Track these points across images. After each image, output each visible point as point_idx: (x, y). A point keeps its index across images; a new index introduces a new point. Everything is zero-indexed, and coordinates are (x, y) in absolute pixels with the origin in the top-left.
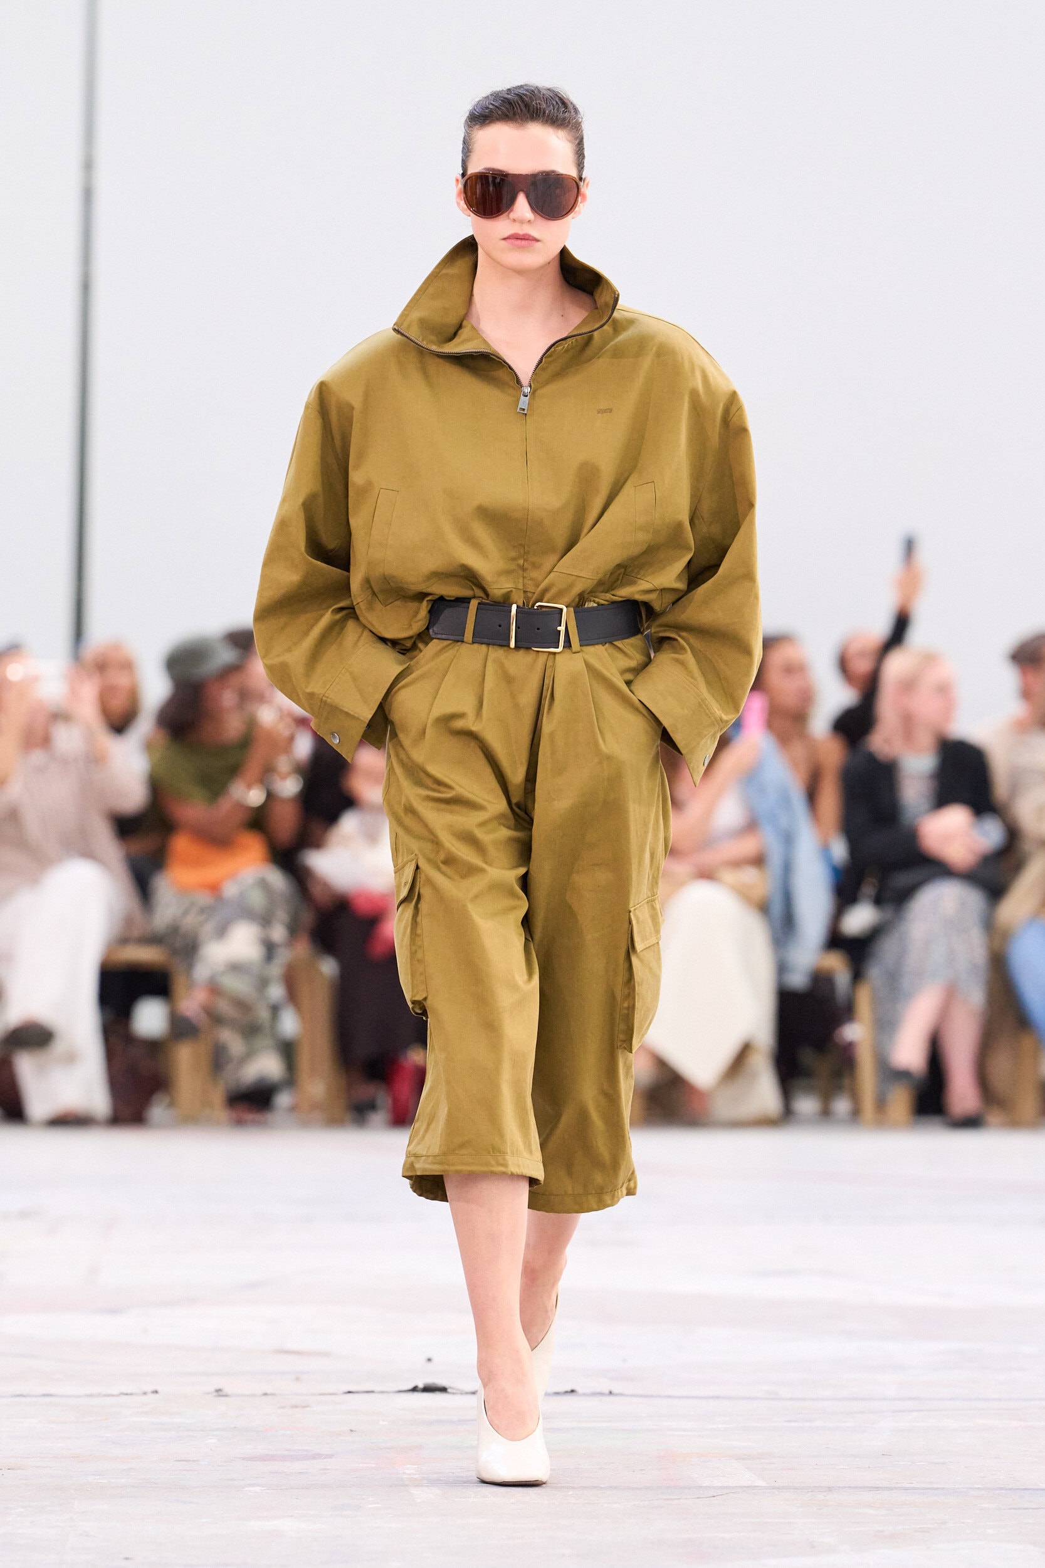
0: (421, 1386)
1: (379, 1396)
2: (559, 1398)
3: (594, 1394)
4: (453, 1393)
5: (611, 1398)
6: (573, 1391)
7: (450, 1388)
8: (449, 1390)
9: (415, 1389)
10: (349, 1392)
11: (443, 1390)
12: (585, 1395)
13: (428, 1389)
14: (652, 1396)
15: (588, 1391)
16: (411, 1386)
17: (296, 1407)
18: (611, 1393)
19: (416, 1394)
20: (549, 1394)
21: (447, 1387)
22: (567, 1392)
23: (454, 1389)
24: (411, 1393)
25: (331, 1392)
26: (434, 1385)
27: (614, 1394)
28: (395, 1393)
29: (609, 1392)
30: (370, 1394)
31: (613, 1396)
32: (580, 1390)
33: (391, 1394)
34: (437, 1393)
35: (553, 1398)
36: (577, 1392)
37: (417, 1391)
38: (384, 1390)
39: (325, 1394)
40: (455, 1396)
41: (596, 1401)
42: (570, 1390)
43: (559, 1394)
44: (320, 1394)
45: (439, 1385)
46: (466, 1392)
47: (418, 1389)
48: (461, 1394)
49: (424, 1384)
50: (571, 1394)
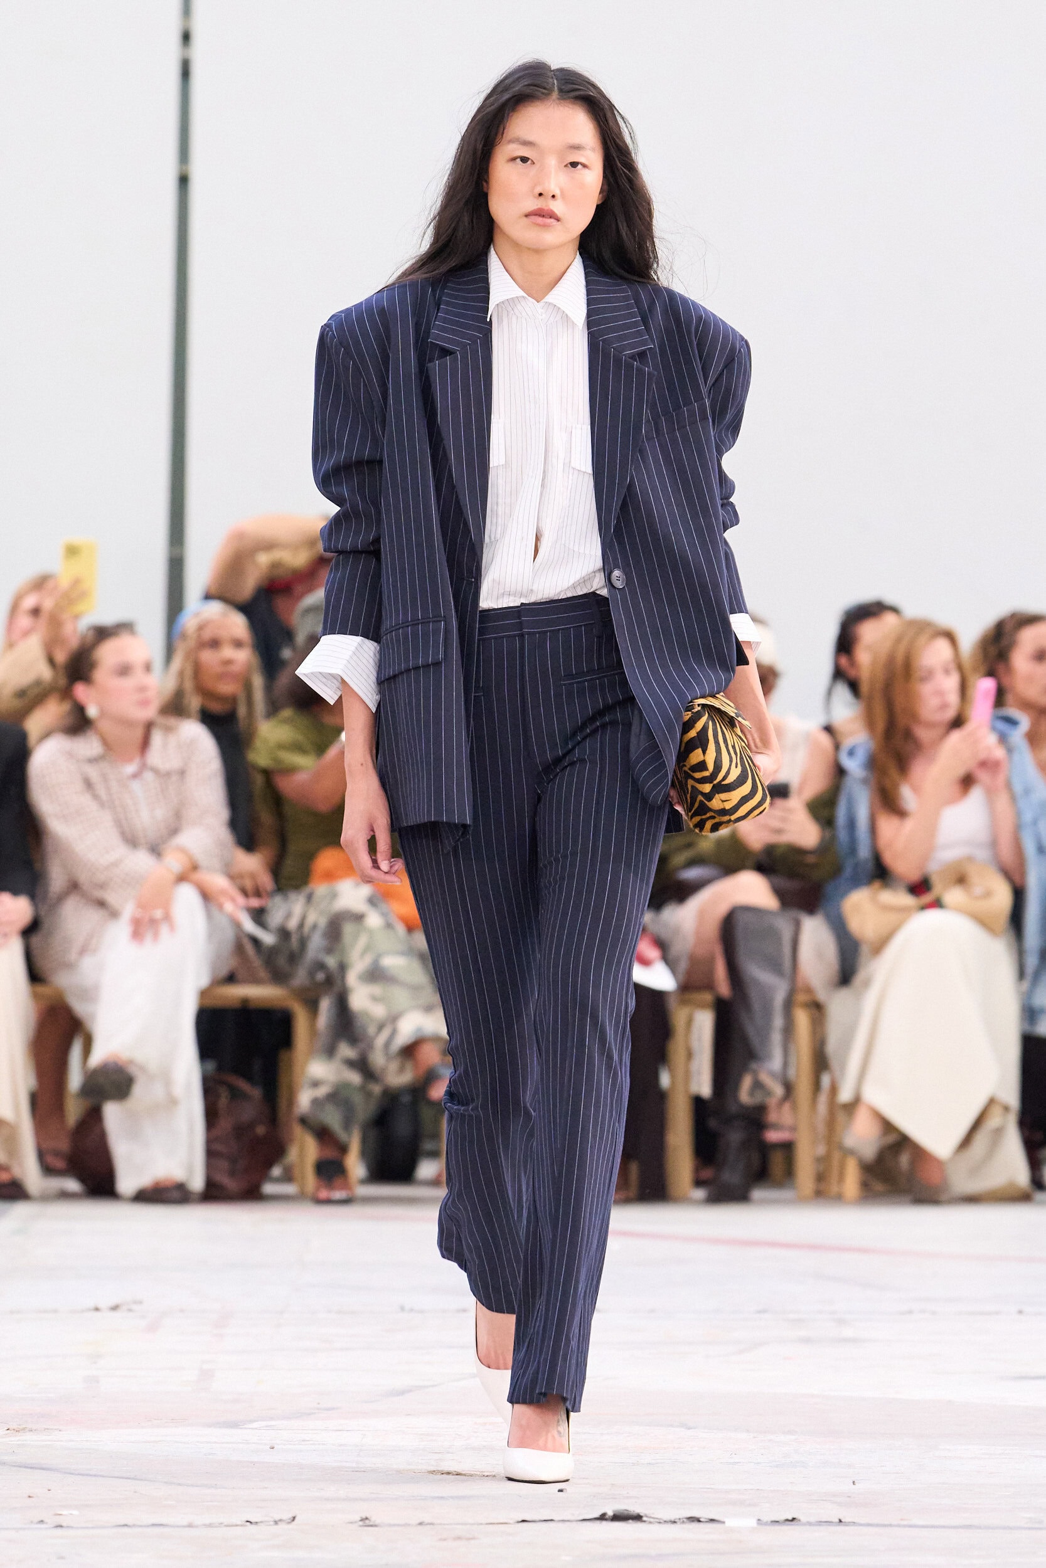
0: (610, 1513)
1: (561, 1525)
2: (777, 1528)
3: (820, 1523)
4: (650, 1522)
5: (840, 1528)
6: (794, 1519)
7: (646, 1516)
8: (644, 1519)
9: (603, 1517)
10: (523, 1521)
11: (638, 1518)
12: (810, 1524)
13: (618, 1517)
14: (891, 1525)
15: (812, 1519)
16: (597, 1515)
17: (459, 1538)
18: (840, 1521)
19: (604, 1523)
20: (766, 1524)
21: (641, 1514)
22: (787, 1520)
23: (650, 1517)
24: (598, 1522)
25: (501, 1522)
26: (626, 1512)
27: (845, 1522)
28: (579, 1523)
29: (838, 1521)
30: (549, 1523)
31: (844, 1525)
32: (803, 1519)
33: (574, 1523)
34: (630, 1521)
35: (768, 1528)
36: (799, 1520)
37: (606, 1520)
38: (566, 1518)
39: (494, 1524)
40: (651, 1525)
41: (823, 1531)
42: (790, 1518)
43: (777, 1524)
44: (487, 1524)
45: (632, 1513)
46: (665, 1521)
47: (607, 1517)
48: (660, 1523)
49: (613, 1511)
50: (792, 1523)
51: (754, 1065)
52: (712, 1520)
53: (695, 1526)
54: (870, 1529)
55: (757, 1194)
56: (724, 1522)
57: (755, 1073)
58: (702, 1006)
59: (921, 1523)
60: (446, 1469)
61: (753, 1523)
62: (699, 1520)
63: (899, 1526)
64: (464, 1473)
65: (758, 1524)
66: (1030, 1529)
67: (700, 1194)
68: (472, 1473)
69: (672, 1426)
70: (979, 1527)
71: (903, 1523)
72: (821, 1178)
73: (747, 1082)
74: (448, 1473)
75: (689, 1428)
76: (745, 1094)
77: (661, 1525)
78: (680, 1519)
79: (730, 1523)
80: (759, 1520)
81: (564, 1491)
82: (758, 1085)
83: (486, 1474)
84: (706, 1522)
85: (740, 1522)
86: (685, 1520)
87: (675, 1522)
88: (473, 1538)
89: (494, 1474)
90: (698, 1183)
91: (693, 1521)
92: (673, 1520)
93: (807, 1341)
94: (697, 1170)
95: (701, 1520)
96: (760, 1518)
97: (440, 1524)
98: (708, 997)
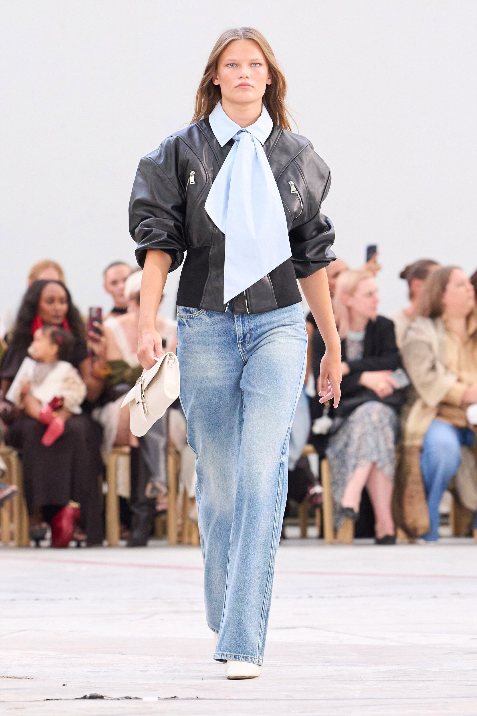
0: (88, 695)
1: (65, 701)
2: (168, 701)
3: (188, 699)
4: (107, 700)
5: (198, 701)
6: (175, 697)
7: (105, 697)
8: (105, 698)
9: (85, 697)
10: (47, 700)
11: (101, 697)
12: (183, 699)
13: (92, 697)
14: (221, 699)
15: (184, 697)
16: (82, 696)
17: (17, 708)
18: (197, 697)
19: (86, 700)
20: (162, 699)
21: (103, 696)
22: (172, 697)
23: (107, 697)
24: (83, 699)
25: (37, 700)
26: (96, 695)
27: (199, 698)
28: (74, 700)
29: (196, 697)
30: (60, 700)
31: (199, 699)
32: (180, 696)
33: (72, 700)
34: (98, 699)
35: (163, 701)
36: (178, 698)
37: (86, 698)
38: (67, 698)
39: (33, 701)
40: (108, 701)
41: (189, 703)
42: (174, 697)
43: (168, 699)
44: (30, 701)
45: (98, 695)
46: (114, 699)
47: (87, 697)
48: (112, 699)
49: (90, 694)
50: (175, 699)
51: (152, 479)
52: (137, 698)
53: (128, 701)
54: (211, 701)
55: (151, 543)
56: (142, 699)
57: (153, 482)
58: (123, 454)
59: (235, 698)
60: (9, 675)
61: (156, 699)
62: (130, 698)
63: (225, 699)
64: (17, 677)
65: (159, 699)
66: (287, 700)
67: (123, 543)
68: (22, 677)
69: (115, 653)
70: (263, 700)
71: (227, 698)
72: (180, 534)
73: (149, 487)
74: (10, 677)
75: (123, 654)
76: (148, 493)
77: (112, 701)
78: (121, 698)
79: (145, 699)
80: (159, 698)
81: (66, 685)
82: (154, 488)
83: (28, 677)
84: (134, 699)
85: (150, 699)
86: (124, 698)
87: (119, 699)
88: (24, 708)
89: (32, 677)
90: (122, 538)
91: (128, 698)
92: (118, 698)
93: (177, 612)
94: (121, 532)
95: (131, 698)
96: (159, 697)
97: (8, 702)
98: (127, 449)
